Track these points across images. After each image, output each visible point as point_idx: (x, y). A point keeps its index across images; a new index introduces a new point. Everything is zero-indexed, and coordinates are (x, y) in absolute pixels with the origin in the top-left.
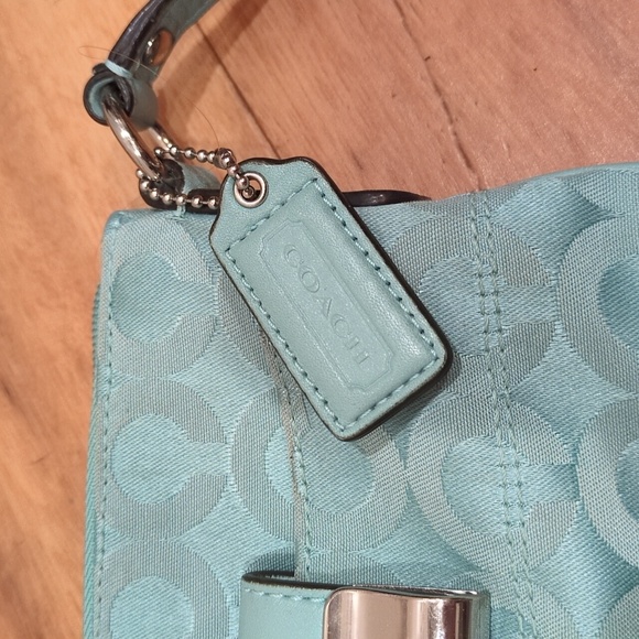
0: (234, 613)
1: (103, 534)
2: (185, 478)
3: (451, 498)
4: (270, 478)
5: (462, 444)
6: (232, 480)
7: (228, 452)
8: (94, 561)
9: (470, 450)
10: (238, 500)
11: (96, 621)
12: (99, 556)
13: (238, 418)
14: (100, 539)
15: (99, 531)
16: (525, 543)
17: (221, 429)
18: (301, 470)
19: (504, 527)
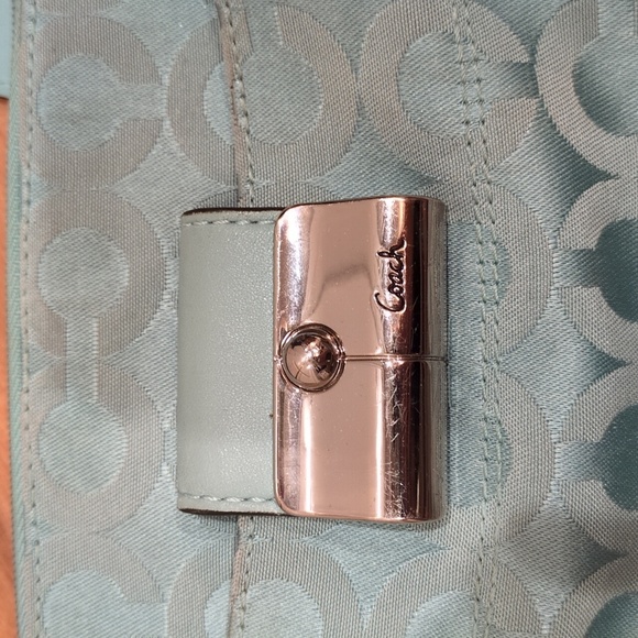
0: (171, 265)
1: (29, 184)
2: (117, 122)
3: (407, 102)
4: (208, 120)
5: (420, 41)
6: (167, 124)
7: (162, 94)
8: (20, 215)
9: (428, 47)
10: (175, 145)
11: (22, 279)
12: (25, 208)
13: (174, 57)
14: (25, 190)
15: (24, 181)
16: (484, 142)
17: (155, 69)
18: (241, 100)
19: (464, 127)
